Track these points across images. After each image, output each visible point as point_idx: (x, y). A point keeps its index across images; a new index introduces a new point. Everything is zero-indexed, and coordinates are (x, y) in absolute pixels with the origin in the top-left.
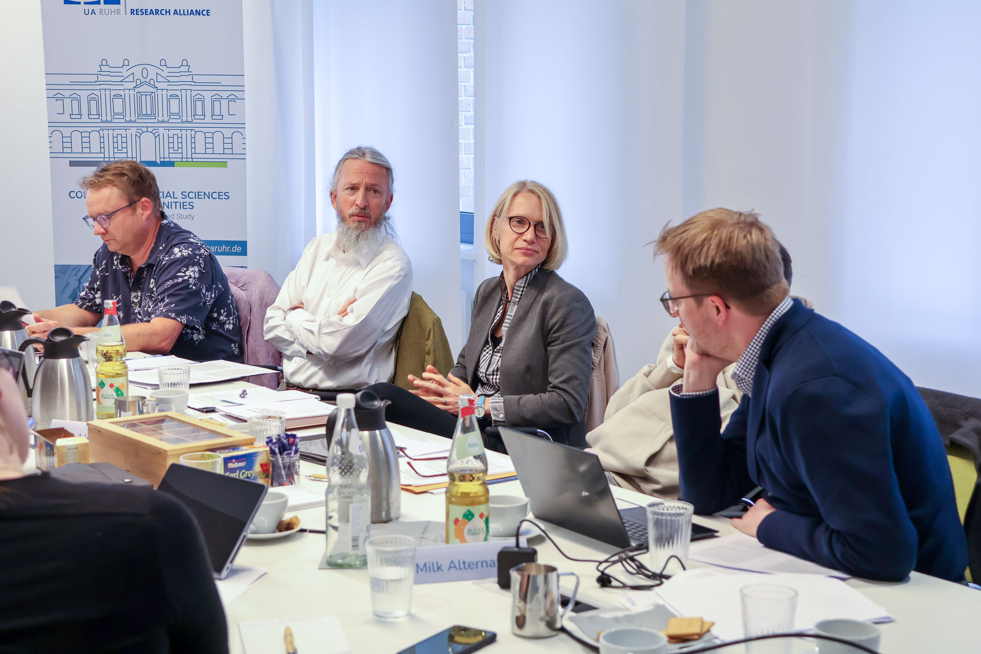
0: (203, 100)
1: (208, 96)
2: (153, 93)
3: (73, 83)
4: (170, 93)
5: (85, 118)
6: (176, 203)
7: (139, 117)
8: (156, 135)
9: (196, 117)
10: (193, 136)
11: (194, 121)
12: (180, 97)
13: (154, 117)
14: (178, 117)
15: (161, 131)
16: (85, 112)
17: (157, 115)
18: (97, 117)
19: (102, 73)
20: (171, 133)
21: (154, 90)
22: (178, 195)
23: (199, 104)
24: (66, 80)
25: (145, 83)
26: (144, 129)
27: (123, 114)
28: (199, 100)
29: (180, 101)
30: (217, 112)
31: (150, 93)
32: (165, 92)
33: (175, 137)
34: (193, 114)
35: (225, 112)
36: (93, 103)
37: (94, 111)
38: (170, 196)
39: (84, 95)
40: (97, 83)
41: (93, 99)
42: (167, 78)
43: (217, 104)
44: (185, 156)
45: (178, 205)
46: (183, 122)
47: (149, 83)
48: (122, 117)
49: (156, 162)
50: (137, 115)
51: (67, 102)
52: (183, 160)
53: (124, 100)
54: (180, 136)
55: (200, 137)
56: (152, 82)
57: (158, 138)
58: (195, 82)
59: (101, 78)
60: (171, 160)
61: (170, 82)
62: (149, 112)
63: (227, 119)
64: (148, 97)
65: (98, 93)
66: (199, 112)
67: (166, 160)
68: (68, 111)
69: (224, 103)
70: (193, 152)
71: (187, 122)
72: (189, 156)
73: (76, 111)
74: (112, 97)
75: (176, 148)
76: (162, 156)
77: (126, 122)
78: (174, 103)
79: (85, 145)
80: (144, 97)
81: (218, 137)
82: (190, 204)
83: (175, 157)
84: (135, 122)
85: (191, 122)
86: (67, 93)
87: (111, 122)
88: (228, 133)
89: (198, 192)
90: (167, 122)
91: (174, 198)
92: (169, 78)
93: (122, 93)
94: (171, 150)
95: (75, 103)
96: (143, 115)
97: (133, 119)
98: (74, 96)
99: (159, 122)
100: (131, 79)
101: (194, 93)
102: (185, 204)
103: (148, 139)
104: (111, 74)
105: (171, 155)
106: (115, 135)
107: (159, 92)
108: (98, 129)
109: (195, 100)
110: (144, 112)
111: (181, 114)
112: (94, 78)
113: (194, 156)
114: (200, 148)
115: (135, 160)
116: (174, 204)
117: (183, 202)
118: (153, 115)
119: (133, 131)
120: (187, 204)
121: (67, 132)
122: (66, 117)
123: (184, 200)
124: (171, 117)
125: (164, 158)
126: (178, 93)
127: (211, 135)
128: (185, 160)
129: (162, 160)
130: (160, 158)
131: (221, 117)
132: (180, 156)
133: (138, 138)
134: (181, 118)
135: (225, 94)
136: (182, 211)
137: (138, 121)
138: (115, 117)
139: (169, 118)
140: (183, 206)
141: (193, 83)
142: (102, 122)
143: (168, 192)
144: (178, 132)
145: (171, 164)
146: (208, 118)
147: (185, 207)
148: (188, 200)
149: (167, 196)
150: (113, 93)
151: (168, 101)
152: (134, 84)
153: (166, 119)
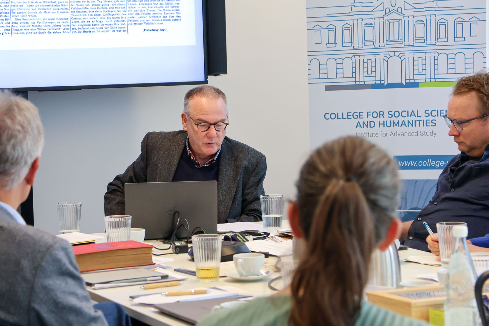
0: (446, 23)
1: (451, 20)
2: (400, 20)
3: (329, 15)
4: (416, 19)
5: (339, 46)
6: (419, 121)
7: (387, 43)
8: (402, 58)
9: (439, 40)
10: (436, 58)
11: (438, 44)
12: (425, 22)
13: (401, 42)
14: (423, 41)
15: (407, 55)
16: (339, 41)
17: (403, 40)
18: (350, 44)
19: (355, 5)
20: (416, 56)
21: (402, 17)
22: (422, 113)
23: (442, 28)
24: (324, 12)
25: (394, 11)
26: (392, 54)
27: (373, 41)
28: (442, 24)
29: (425, 26)
30: (459, 34)
31: (398, 21)
32: (411, 18)
33: (420, 59)
34: (437, 37)
35: (467, 34)
36: (347, 33)
37: (347, 39)
38: (414, 115)
39: (339, 26)
40: (351, 14)
41: (347, 29)
42: (413, 5)
43: (459, 27)
44: (428, 77)
45: (422, 122)
46: (427, 45)
47: (397, 11)
48: (372, 43)
49: (401, 83)
50: (385, 41)
51: (324, 32)
52: (427, 80)
53: (374, 28)
54: (424, 58)
55: (443, 59)
56: (400, 10)
57: (403, 62)
58: (439, 7)
59: (354, 9)
60: (416, 81)
61: (416, 8)
62: (396, 38)
63: (469, 40)
64: (396, 24)
65: (351, 23)
66: (442, 35)
67: (411, 81)
68: (325, 41)
69: (466, 25)
70: (436, 73)
71: (431, 45)
72: (433, 77)
73: (331, 41)
74: (363, 26)
75: (420, 70)
76: (407, 78)
77: (376, 48)
78: (419, 28)
79: (339, 71)
80: (392, 24)
81: (459, 58)
82: (433, 121)
83: (419, 78)
84: (383, 47)
85: (435, 45)
86: (324, 25)
87: (362, 48)
88: (469, 53)
89: (440, 111)
90: (413, 46)
91: (418, 116)
92: (416, 6)
93: (372, 21)
94: (416, 72)
95: (331, 33)
96: (391, 41)
97: (382, 45)
98: (331, 27)
99: (405, 46)
100: (380, 8)
101: (438, 18)
102: (428, 122)
103: (395, 62)
104: (363, 5)
105: (416, 77)
106: (365, 61)
107: (406, 19)
108: (350, 56)
109: (439, 24)
110: (392, 38)
111: (425, 38)
112: (348, 10)
113: (437, 76)
114: (443, 68)
115: (382, 82)
116: (417, 122)
117: (426, 120)
118: (400, 40)
119: (382, 56)
120: (430, 122)
121: (323, 59)
122: (323, 47)
123: (427, 118)
124: (417, 41)
125: (409, 80)
126: (423, 19)
127: (453, 56)
128: (429, 80)
129: (407, 81)
130: (405, 80)
131: (463, 39)
132: (424, 77)
133: (386, 63)
134: (426, 42)
135: (467, 17)
136: (425, 129)
137: (386, 46)
138: (366, 44)
139: (414, 42)
140: (426, 123)
141: (437, 9)
142: (354, 49)
143: (413, 111)
144: (423, 55)
145: (415, 85)
146: (451, 41)
147: (428, 124)
148: (431, 118)
149: (411, 115)
150: (365, 22)
151: (414, 26)
152: (383, 13)
153: (411, 43)
